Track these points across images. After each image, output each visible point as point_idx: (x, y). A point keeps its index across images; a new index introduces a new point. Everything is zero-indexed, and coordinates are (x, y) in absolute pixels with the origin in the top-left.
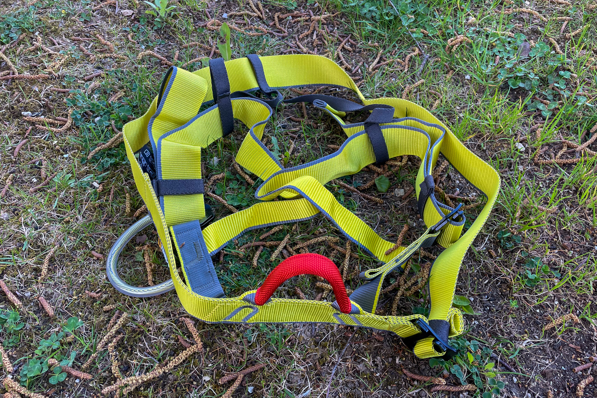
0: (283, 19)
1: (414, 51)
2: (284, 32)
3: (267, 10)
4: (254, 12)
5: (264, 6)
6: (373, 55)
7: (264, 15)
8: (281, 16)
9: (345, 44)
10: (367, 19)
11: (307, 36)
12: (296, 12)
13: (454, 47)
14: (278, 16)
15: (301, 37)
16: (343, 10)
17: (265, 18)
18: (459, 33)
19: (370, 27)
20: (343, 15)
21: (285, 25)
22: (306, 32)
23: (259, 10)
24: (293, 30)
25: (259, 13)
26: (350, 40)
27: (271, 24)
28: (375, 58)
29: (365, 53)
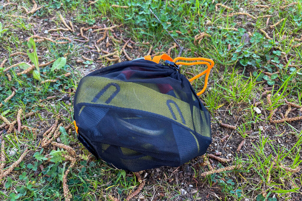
0: (86, 31)
1: (173, 45)
2: (87, 39)
3: (76, 26)
4: (67, 28)
5: (74, 24)
6: (146, 50)
7: (73, 29)
8: (84, 29)
9: (128, 44)
10: (141, 27)
11: (102, 41)
12: (94, 26)
13: (199, 41)
14: (83, 30)
15: (98, 41)
16: (125, 23)
17: (74, 31)
18: (202, 31)
19: (143, 32)
20: (126, 26)
21: (88, 34)
22: (101, 38)
23: (70, 26)
24: (93, 38)
25: (70, 28)
26: (131, 41)
27: (78, 34)
28: (148, 52)
29: (141, 49)
